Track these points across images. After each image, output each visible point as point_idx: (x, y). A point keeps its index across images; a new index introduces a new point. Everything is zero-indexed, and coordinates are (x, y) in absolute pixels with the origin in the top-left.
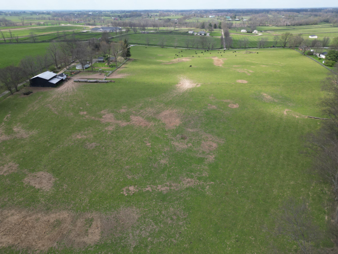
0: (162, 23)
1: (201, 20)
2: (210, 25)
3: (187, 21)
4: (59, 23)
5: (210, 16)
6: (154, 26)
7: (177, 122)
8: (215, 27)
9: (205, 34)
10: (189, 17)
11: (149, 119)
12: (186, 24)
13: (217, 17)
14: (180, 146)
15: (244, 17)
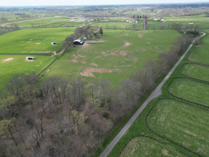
0: (111, 15)
1: (133, 13)
2: (138, 17)
3: (125, 13)
5: (138, 10)
7: (126, 54)
9: (135, 22)
10: (125, 11)
12: (124, 15)
15: (158, 10)
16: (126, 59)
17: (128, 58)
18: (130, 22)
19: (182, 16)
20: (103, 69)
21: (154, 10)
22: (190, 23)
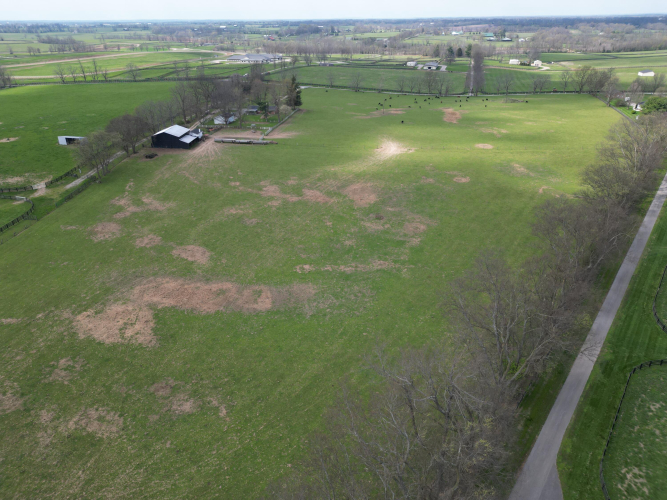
0: (359, 46)
1: (435, 40)
2: (451, 50)
3: (408, 41)
4: (169, 47)
5: (454, 33)
6: (343, 51)
7: (372, 198)
8: (460, 53)
9: (438, 68)
10: (410, 35)
11: (330, 194)
12: (404, 48)
13: (467, 34)
14: (373, 226)
15: (520, 34)
16: (368, 224)
17: (379, 218)
18: (420, 66)
19: (604, 51)
20: (227, 285)
21: (507, 34)
22: (644, 72)
